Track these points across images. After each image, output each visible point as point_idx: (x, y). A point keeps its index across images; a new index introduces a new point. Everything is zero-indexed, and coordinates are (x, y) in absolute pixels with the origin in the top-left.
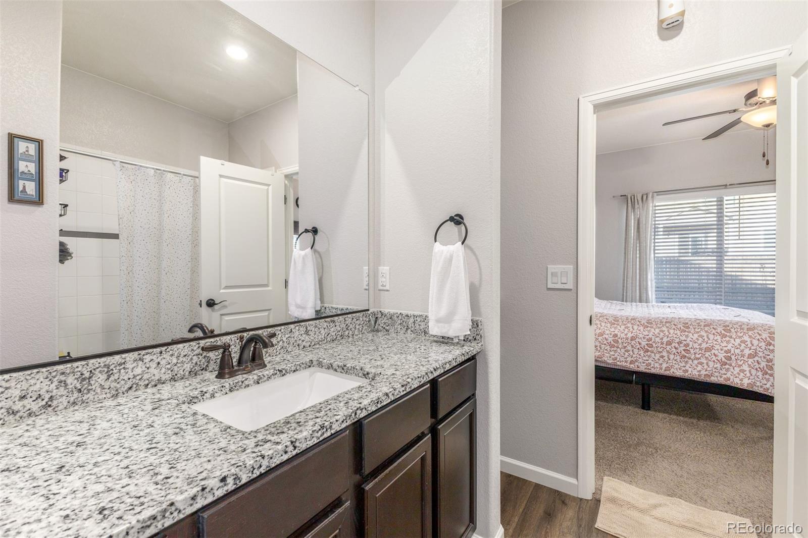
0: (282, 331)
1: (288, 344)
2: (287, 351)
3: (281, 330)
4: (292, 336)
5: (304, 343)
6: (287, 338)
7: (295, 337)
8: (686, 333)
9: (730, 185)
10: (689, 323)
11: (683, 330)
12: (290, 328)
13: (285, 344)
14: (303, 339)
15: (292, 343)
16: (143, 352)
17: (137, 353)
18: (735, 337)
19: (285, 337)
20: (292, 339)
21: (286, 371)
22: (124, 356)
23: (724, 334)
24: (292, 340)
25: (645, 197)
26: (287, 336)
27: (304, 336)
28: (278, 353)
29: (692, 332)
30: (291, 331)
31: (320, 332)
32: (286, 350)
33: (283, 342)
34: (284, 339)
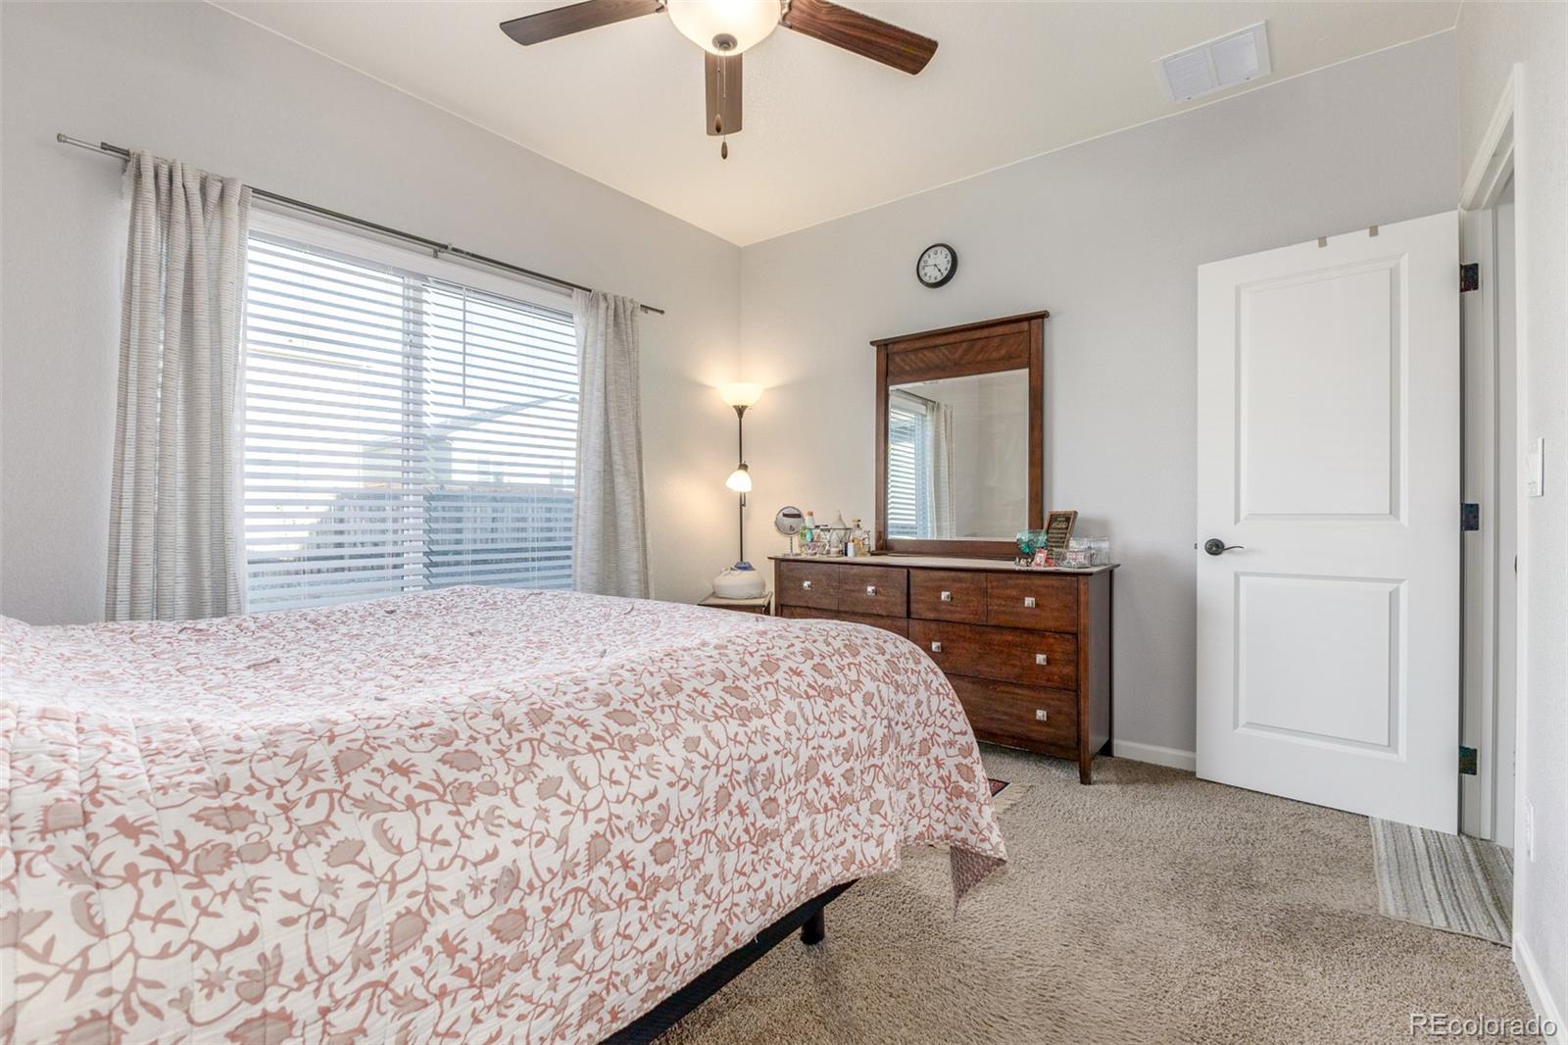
8: (240, 873)
9: (454, 250)
10: (239, 775)
11: (207, 848)
18: (510, 784)
23: (458, 787)
25: (215, 193)
29: (275, 840)
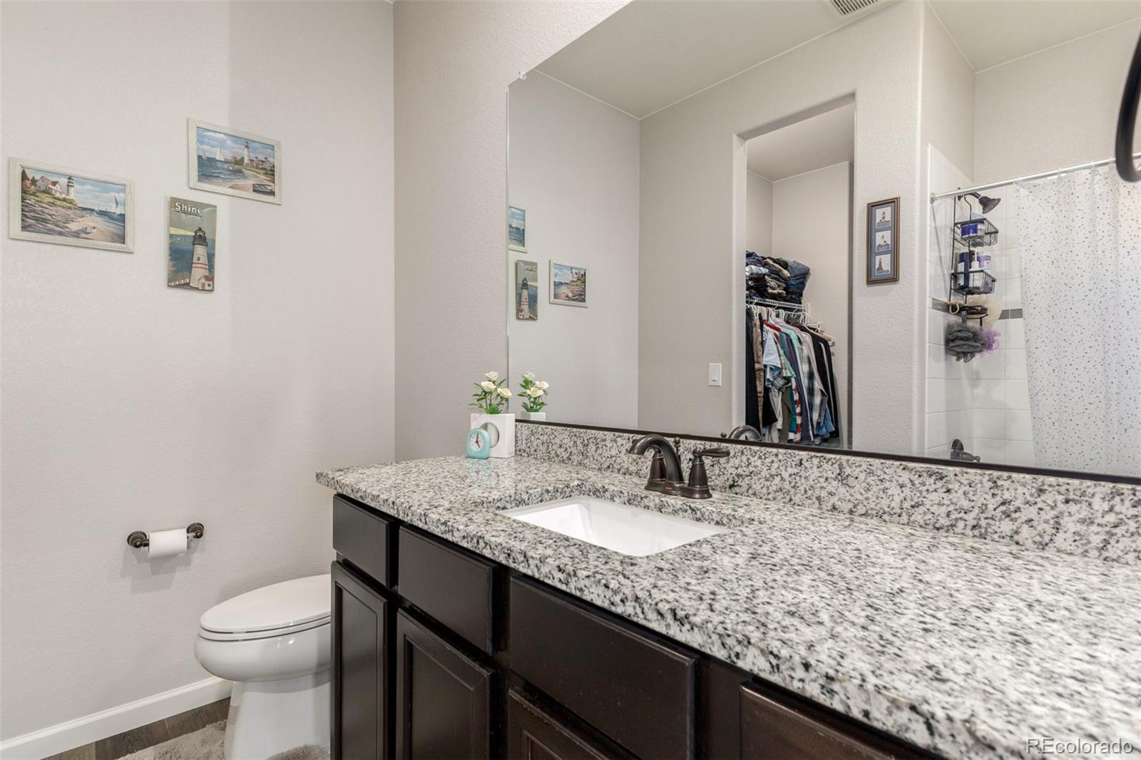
0: (780, 457)
1: (793, 487)
2: (791, 500)
3: (777, 455)
4: (803, 474)
5: (834, 500)
6: (790, 475)
7: (811, 480)
12: (798, 457)
13: (787, 486)
14: (830, 488)
15: (802, 488)
16: (617, 434)
17: (613, 433)
19: (786, 470)
20: (803, 480)
21: (703, 516)
22: (606, 433)
24: (803, 484)
26: (790, 470)
27: (835, 483)
28: (770, 496)
30: (801, 464)
31: (884, 490)
32: (788, 497)
33: (782, 479)
34: (785, 475)
